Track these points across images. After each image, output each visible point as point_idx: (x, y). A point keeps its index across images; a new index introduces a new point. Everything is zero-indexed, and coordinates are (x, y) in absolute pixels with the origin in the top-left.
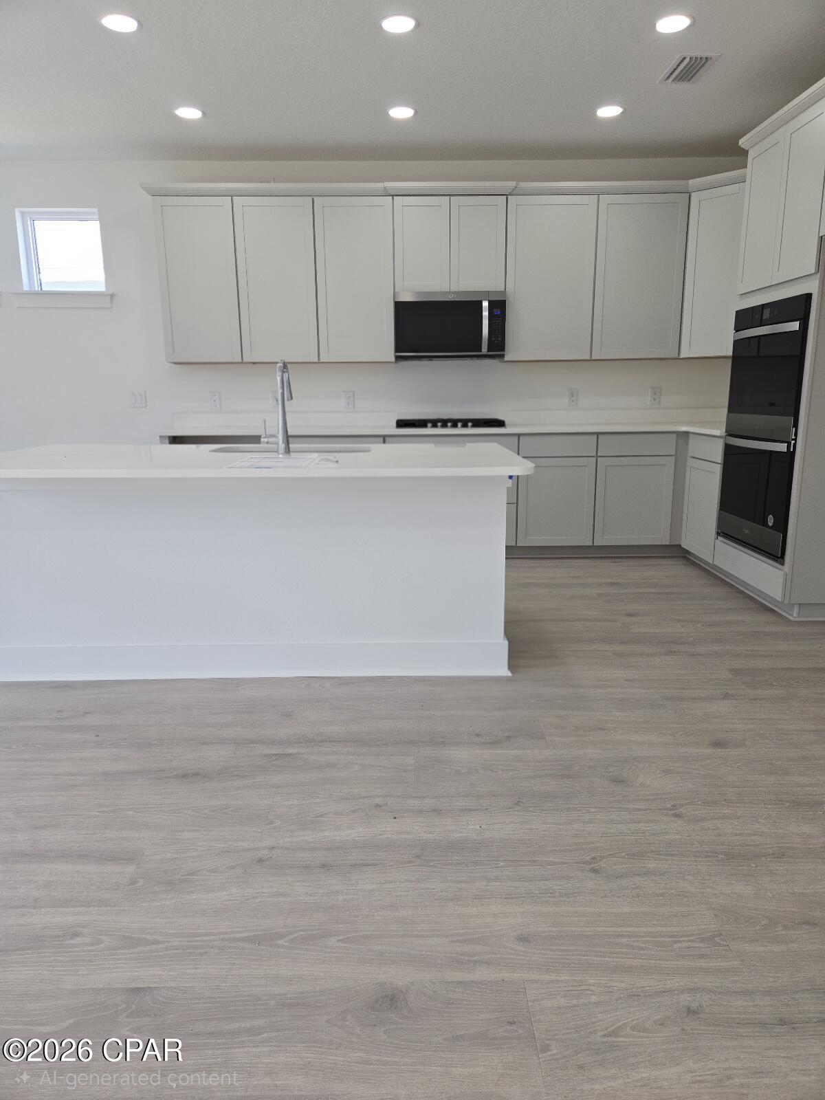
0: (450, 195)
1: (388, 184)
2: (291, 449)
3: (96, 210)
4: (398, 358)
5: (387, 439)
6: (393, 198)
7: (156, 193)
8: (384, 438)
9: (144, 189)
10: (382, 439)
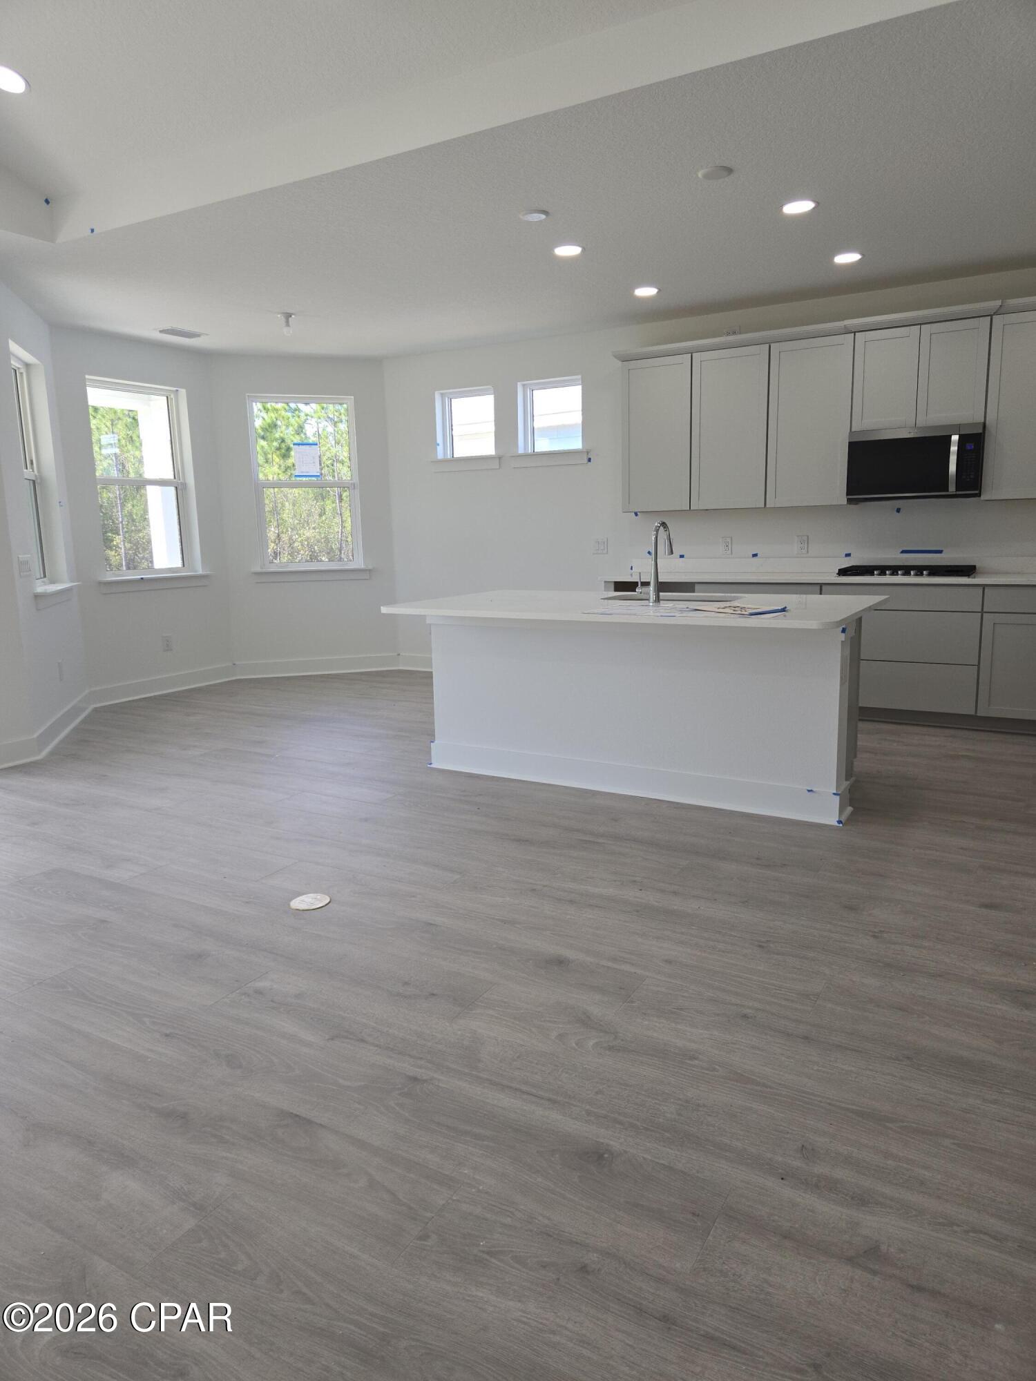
0: (921, 324)
1: (848, 322)
2: (661, 598)
3: (579, 377)
4: (850, 501)
5: (824, 587)
6: (855, 335)
7: (626, 359)
8: (821, 588)
9: (615, 357)
10: (818, 588)
